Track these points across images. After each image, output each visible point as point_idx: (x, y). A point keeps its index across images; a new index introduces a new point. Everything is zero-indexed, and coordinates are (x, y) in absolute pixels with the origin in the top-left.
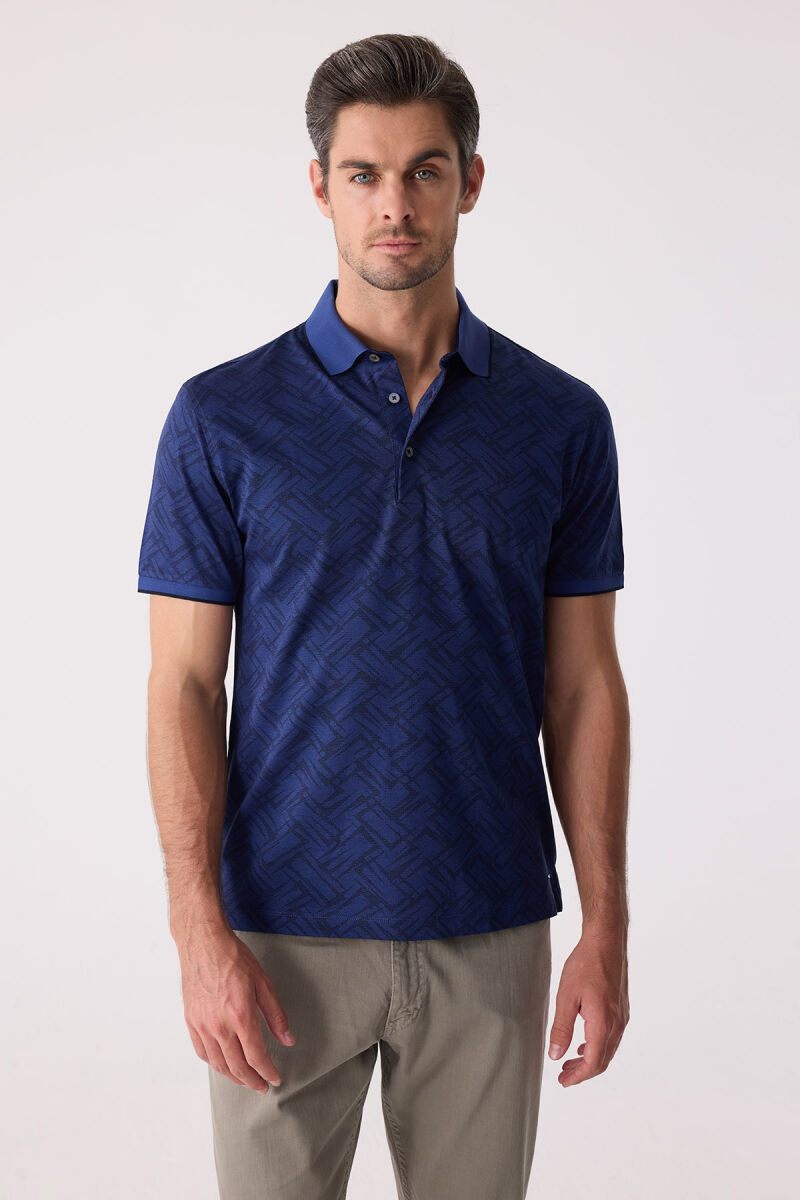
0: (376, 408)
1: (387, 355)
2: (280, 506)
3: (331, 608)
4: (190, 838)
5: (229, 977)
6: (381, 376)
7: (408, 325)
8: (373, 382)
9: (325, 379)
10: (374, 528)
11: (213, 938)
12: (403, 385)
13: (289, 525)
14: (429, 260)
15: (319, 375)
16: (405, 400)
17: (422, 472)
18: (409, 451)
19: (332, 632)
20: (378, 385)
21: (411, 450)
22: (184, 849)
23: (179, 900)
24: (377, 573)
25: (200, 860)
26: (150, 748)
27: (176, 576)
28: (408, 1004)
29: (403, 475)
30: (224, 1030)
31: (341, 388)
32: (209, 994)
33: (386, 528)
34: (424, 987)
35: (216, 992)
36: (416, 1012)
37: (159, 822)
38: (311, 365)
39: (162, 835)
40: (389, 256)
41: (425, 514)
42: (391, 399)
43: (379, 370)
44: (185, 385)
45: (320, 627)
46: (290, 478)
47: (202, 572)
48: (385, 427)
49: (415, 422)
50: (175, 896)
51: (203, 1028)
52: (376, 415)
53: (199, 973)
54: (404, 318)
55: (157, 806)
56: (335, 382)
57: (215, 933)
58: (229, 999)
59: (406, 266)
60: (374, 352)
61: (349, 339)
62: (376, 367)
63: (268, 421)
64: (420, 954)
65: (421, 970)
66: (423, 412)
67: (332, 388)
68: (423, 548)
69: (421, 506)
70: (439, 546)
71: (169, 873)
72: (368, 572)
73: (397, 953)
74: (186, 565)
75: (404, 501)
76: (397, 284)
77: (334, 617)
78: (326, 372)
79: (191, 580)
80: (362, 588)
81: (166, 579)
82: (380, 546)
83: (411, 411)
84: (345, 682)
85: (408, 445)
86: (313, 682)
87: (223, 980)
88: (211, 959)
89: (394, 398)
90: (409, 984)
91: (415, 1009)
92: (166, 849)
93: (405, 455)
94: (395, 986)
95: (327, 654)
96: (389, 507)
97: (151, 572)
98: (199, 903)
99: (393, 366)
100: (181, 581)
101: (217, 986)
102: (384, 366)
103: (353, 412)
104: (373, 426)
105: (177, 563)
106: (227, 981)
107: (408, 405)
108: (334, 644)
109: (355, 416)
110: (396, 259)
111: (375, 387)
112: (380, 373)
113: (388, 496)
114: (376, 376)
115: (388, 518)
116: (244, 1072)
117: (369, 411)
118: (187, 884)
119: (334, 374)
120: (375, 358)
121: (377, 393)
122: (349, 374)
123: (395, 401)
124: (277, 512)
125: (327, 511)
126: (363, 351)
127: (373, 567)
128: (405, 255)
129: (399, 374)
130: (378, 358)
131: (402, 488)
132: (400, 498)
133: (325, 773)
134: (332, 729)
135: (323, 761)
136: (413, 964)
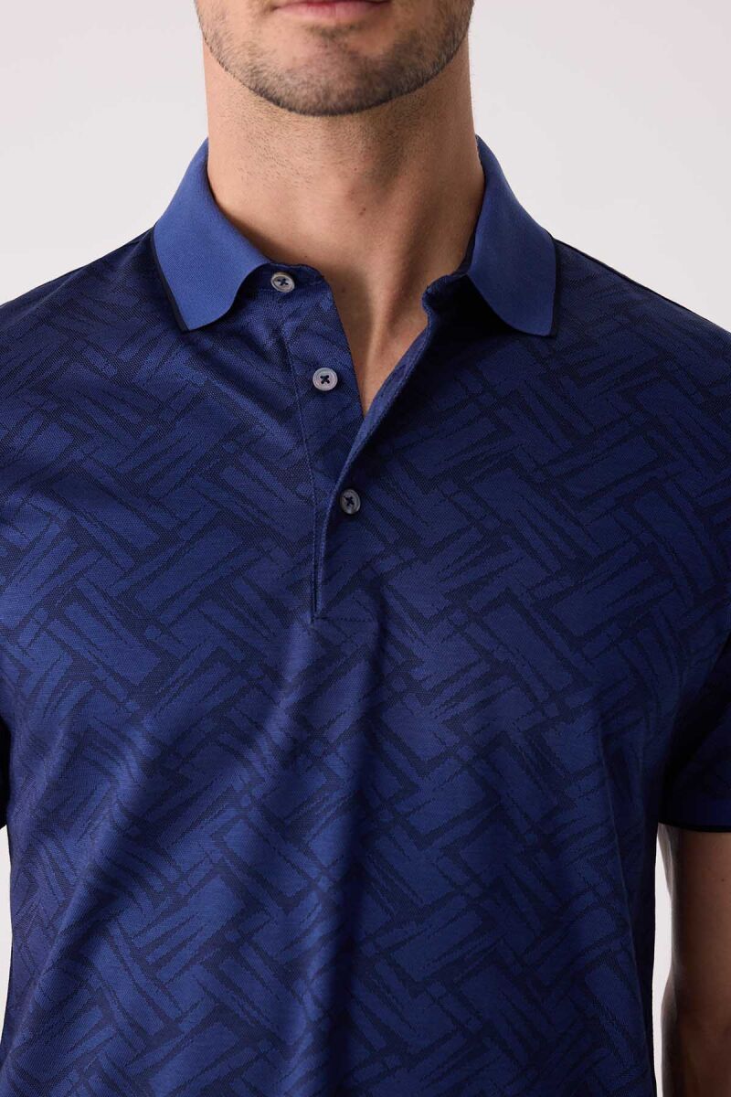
0: (285, 400)
1: (309, 278)
2: (50, 618)
6: (300, 330)
12: (346, 349)
13: (68, 662)
14: (409, 45)
15: (159, 328)
16: (349, 382)
17: (379, 549)
18: (348, 499)
19: (163, 906)
20: (292, 349)
21: (355, 497)
29: (328, 556)
33: (289, 676)
40: (314, 29)
42: (317, 383)
43: (294, 315)
48: (300, 441)
49: (364, 432)
52: (283, 415)
54: (353, 194)
56: (194, 344)
59: (353, 56)
62: (288, 308)
63: (39, 431)
66: (381, 409)
69: (374, 627)
75: (332, 614)
76: (334, 98)
80: (232, 812)
83: (361, 408)
85: (344, 488)
89: (325, 379)
93: (337, 506)
95: (150, 959)
96: (297, 627)
99: (326, 305)
102: (305, 304)
103: (228, 412)
107: (357, 396)
108: (166, 935)
110: (329, 36)
111: (284, 353)
112: (297, 322)
113: (294, 601)
114: (288, 328)
115: (296, 654)
117: (270, 405)
119: (190, 328)
120: (283, 282)
121: (287, 367)
122: (228, 328)
123: (327, 387)
124: (44, 633)
125: (151, 633)
126: (256, 266)
127: (257, 765)
128: (351, 27)
129: (338, 326)
130: (290, 283)
131: (325, 582)
132: (319, 606)
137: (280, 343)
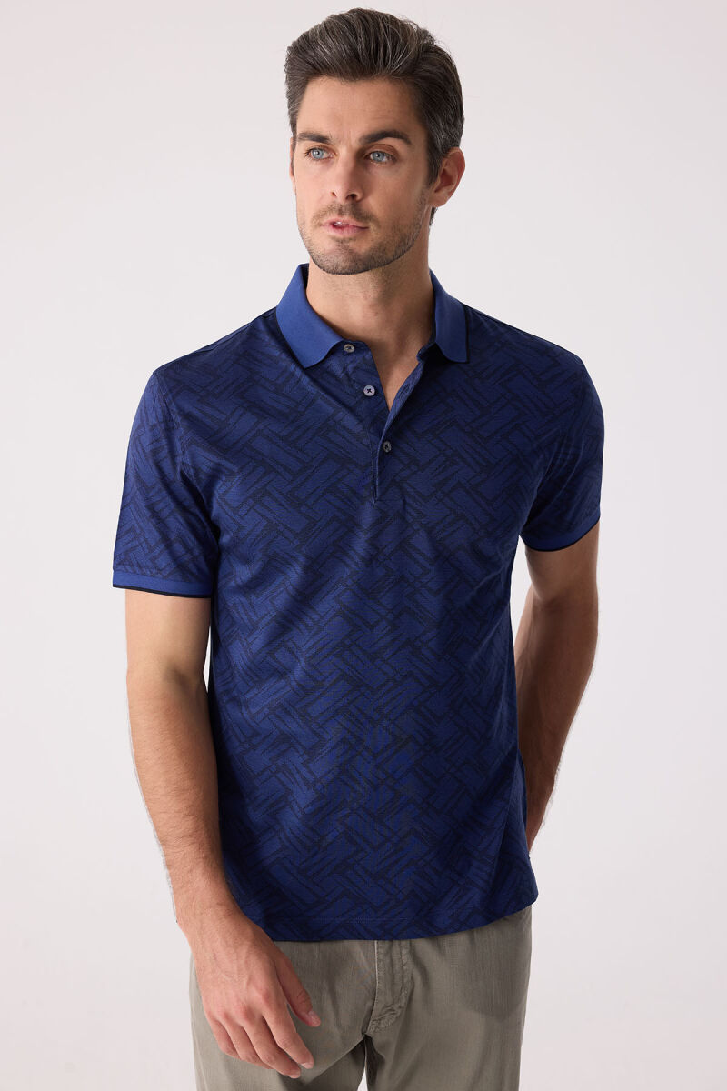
0: (352, 402)
1: (362, 345)
2: (254, 504)
3: (311, 608)
4: (187, 825)
5: (248, 957)
6: (356, 369)
8: (347, 374)
9: (298, 372)
10: (350, 525)
11: (226, 922)
12: (378, 376)
13: (265, 523)
14: (379, 247)
15: (293, 367)
16: (380, 393)
17: (401, 467)
18: (387, 446)
20: (353, 378)
21: (389, 445)
22: (183, 837)
23: (184, 889)
25: (201, 845)
26: (134, 741)
27: (155, 571)
29: (380, 472)
30: (249, 1013)
31: (314, 380)
32: (229, 979)
33: (365, 527)
34: (409, 986)
35: (236, 976)
36: (399, 1011)
37: (153, 815)
38: (284, 356)
39: (157, 829)
40: (333, 238)
41: (404, 508)
42: (366, 392)
43: (354, 362)
44: (155, 373)
45: (301, 627)
46: (264, 475)
47: (180, 567)
48: (361, 421)
49: (391, 416)
50: (179, 886)
51: (227, 1016)
52: (351, 410)
53: (215, 959)
55: (148, 801)
56: (309, 375)
57: (226, 916)
58: (250, 980)
60: (346, 342)
61: (321, 329)
62: (350, 359)
64: (404, 952)
65: (405, 968)
66: (399, 406)
67: (305, 380)
68: (404, 545)
69: (401, 502)
70: (421, 542)
71: (169, 865)
72: (347, 573)
73: (381, 951)
74: (164, 561)
75: (383, 498)
77: (316, 617)
78: (299, 364)
79: (170, 574)
80: (342, 588)
81: (145, 574)
82: (360, 545)
83: (388, 407)
84: (327, 684)
85: (384, 441)
86: (294, 683)
87: (242, 962)
88: (227, 942)
89: (370, 391)
90: (393, 983)
91: (400, 1007)
92: (163, 841)
93: (382, 450)
95: (308, 655)
96: (368, 505)
97: (128, 567)
98: (205, 887)
99: (368, 357)
100: (159, 575)
101: (236, 968)
102: (359, 358)
103: (327, 406)
104: (349, 421)
105: (156, 558)
106: (246, 962)
107: (384, 399)
109: (331, 410)
110: (340, 242)
111: (349, 379)
112: (355, 365)
113: (366, 493)
114: (350, 368)
115: (367, 516)
116: (275, 1057)
117: (344, 405)
118: (191, 871)
119: (307, 366)
120: (350, 348)
121: (351, 386)
123: (370, 394)
124: (252, 510)
125: (303, 509)
126: (337, 342)
127: (353, 566)
128: (350, 239)
129: (374, 366)
130: (353, 349)
131: (380, 485)
132: (378, 495)
133: (308, 776)
134: (314, 732)
135: (305, 764)
136: (397, 962)
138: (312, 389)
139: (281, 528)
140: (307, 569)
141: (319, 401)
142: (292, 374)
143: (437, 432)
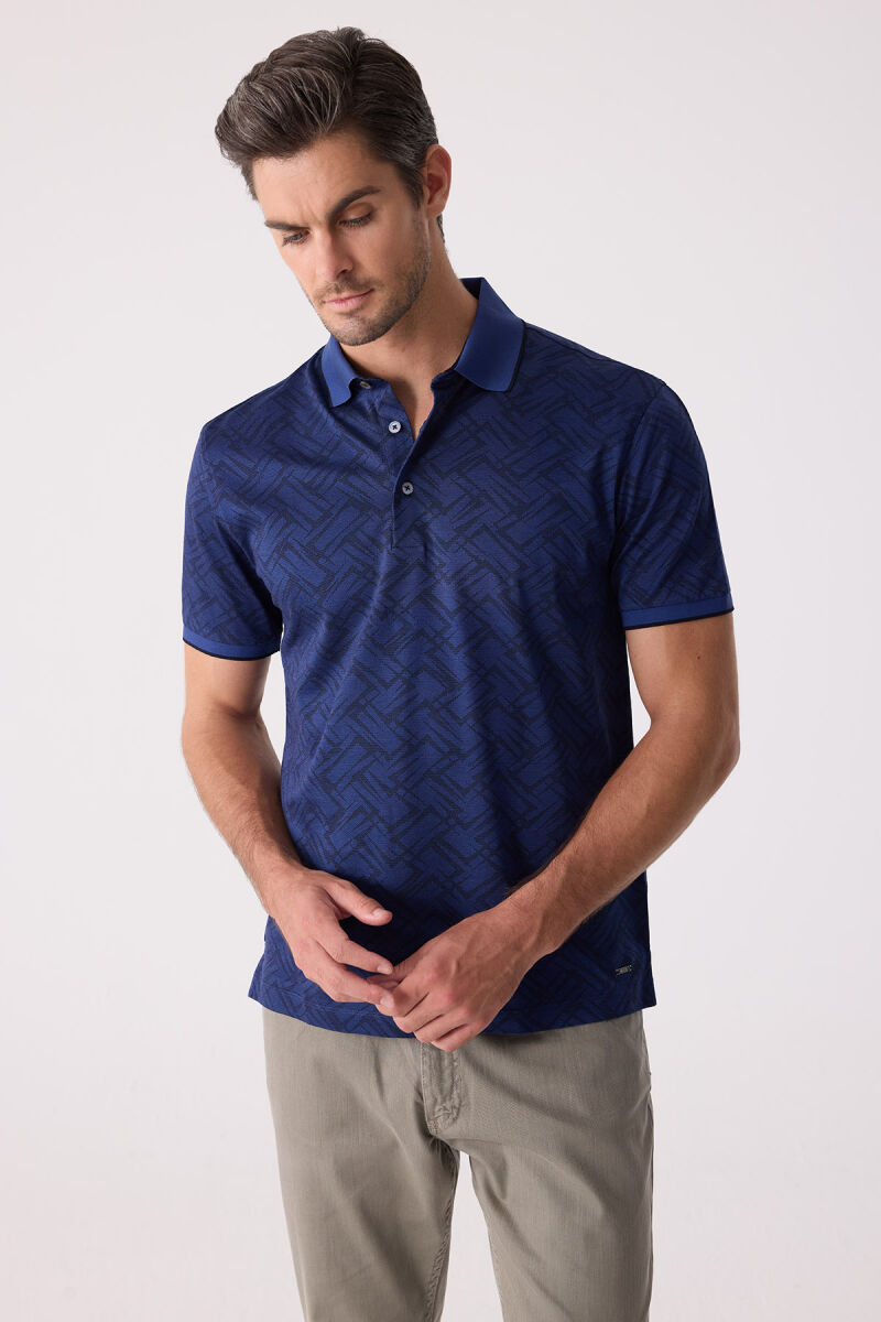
0: (377, 439)
6: (382, 403)
7: (403, 350)
9: (325, 414)
10: (370, 576)
12: (404, 410)
15: (321, 408)
16: (407, 427)
17: (423, 510)
18: (408, 488)
20: (380, 414)
21: (410, 485)
24: (371, 626)
28: (444, 1100)
29: (398, 516)
31: (340, 421)
33: (382, 575)
34: (460, 1084)
38: (316, 396)
40: (341, 314)
41: (427, 557)
42: (391, 429)
43: (378, 396)
46: (287, 525)
48: (384, 460)
52: (375, 448)
56: (333, 415)
59: (363, 320)
60: (363, 378)
65: (455, 1064)
67: (332, 422)
68: (426, 597)
69: (422, 549)
70: (446, 595)
75: (401, 545)
78: (327, 404)
83: (413, 440)
85: (404, 482)
89: (394, 427)
90: (441, 1079)
93: (399, 492)
94: (424, 1080)
96: (385, 552)
99: (389, 391)
102: (381, 393)
103: (352, 448)
104: (372, 460)
107: (411, 433)
109: (355, 452)
110: (349, 315)
111: (376, 416)
112: (380, 399)
113: (384, 540)
114: (377, 403)
115: (384, 564)
117: (369, 444)
119: (334, 405)
120: (365, 385)
121: (378, 423)
122: (351, 404)
123: (396, 430)
129: (397, 400)
130: (369, 386)
132: (395, 542)
133: (328, 848)
134: (333, 799)
135: (327, 835)
136: (446, 1056)
137: (374, 410)
138: (337, 431)
139: (301, 583)
140: (330, 625)
141: (345, 444)
142: (321, 415)
143: (464, 470)
